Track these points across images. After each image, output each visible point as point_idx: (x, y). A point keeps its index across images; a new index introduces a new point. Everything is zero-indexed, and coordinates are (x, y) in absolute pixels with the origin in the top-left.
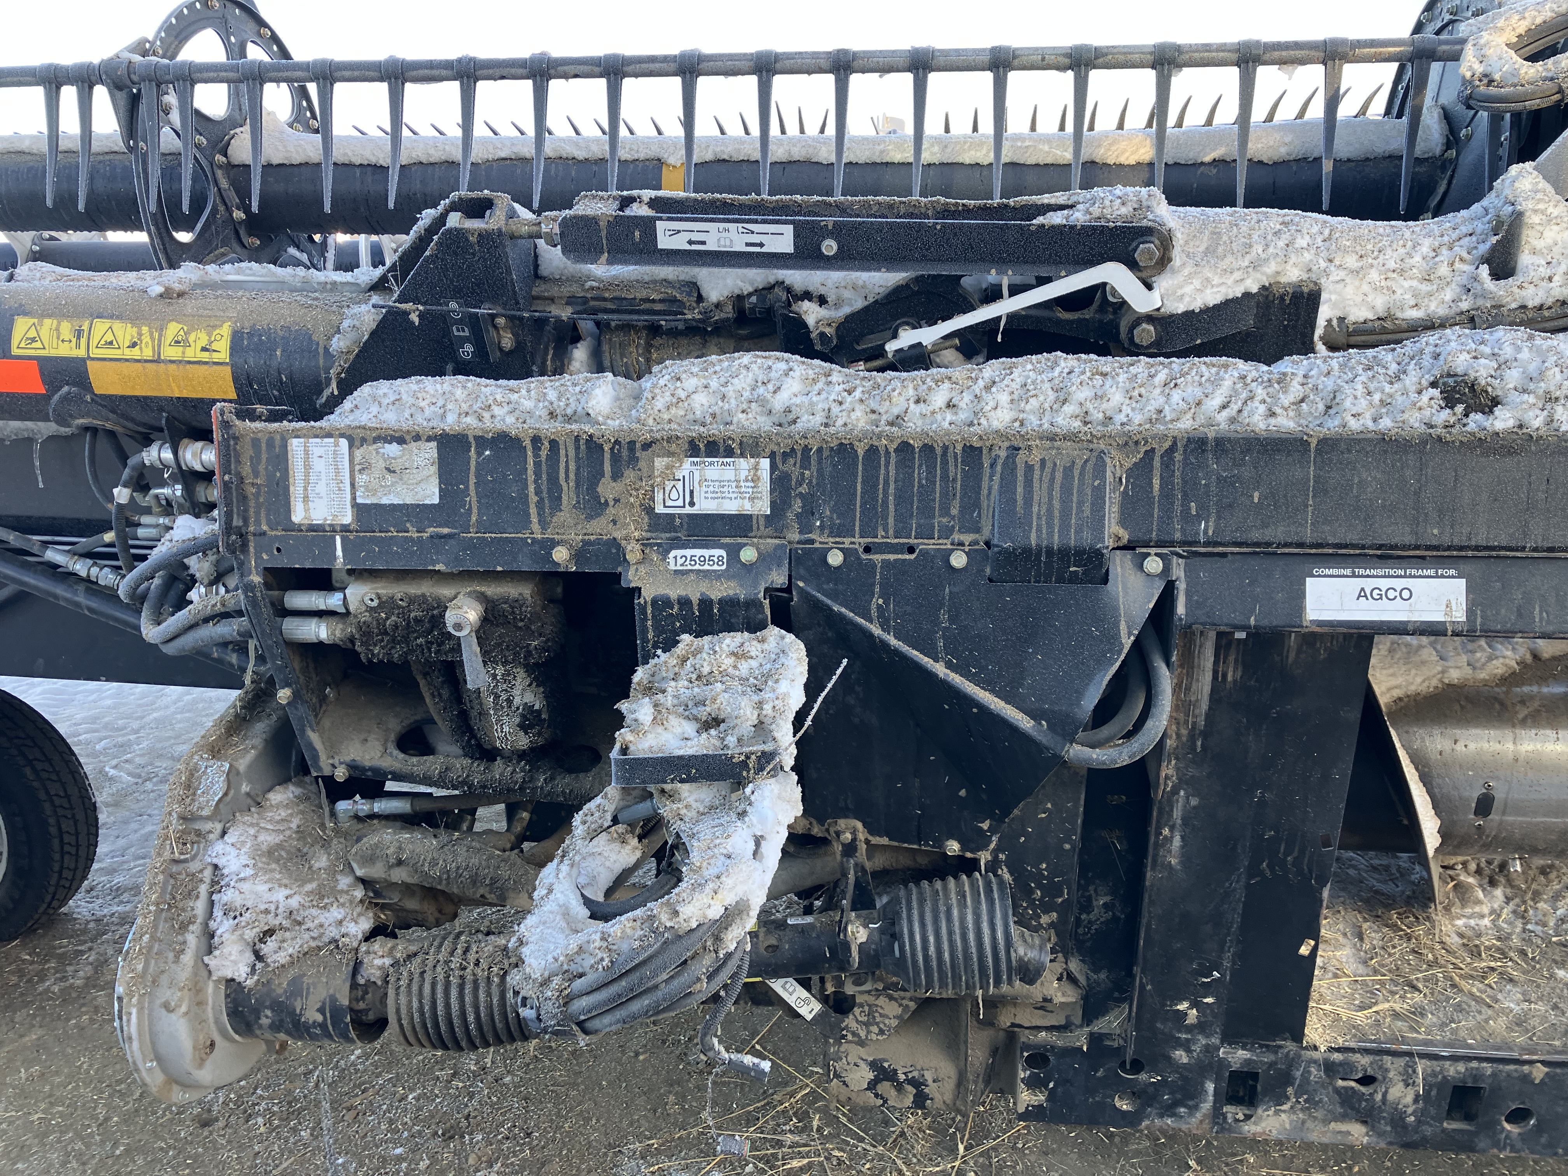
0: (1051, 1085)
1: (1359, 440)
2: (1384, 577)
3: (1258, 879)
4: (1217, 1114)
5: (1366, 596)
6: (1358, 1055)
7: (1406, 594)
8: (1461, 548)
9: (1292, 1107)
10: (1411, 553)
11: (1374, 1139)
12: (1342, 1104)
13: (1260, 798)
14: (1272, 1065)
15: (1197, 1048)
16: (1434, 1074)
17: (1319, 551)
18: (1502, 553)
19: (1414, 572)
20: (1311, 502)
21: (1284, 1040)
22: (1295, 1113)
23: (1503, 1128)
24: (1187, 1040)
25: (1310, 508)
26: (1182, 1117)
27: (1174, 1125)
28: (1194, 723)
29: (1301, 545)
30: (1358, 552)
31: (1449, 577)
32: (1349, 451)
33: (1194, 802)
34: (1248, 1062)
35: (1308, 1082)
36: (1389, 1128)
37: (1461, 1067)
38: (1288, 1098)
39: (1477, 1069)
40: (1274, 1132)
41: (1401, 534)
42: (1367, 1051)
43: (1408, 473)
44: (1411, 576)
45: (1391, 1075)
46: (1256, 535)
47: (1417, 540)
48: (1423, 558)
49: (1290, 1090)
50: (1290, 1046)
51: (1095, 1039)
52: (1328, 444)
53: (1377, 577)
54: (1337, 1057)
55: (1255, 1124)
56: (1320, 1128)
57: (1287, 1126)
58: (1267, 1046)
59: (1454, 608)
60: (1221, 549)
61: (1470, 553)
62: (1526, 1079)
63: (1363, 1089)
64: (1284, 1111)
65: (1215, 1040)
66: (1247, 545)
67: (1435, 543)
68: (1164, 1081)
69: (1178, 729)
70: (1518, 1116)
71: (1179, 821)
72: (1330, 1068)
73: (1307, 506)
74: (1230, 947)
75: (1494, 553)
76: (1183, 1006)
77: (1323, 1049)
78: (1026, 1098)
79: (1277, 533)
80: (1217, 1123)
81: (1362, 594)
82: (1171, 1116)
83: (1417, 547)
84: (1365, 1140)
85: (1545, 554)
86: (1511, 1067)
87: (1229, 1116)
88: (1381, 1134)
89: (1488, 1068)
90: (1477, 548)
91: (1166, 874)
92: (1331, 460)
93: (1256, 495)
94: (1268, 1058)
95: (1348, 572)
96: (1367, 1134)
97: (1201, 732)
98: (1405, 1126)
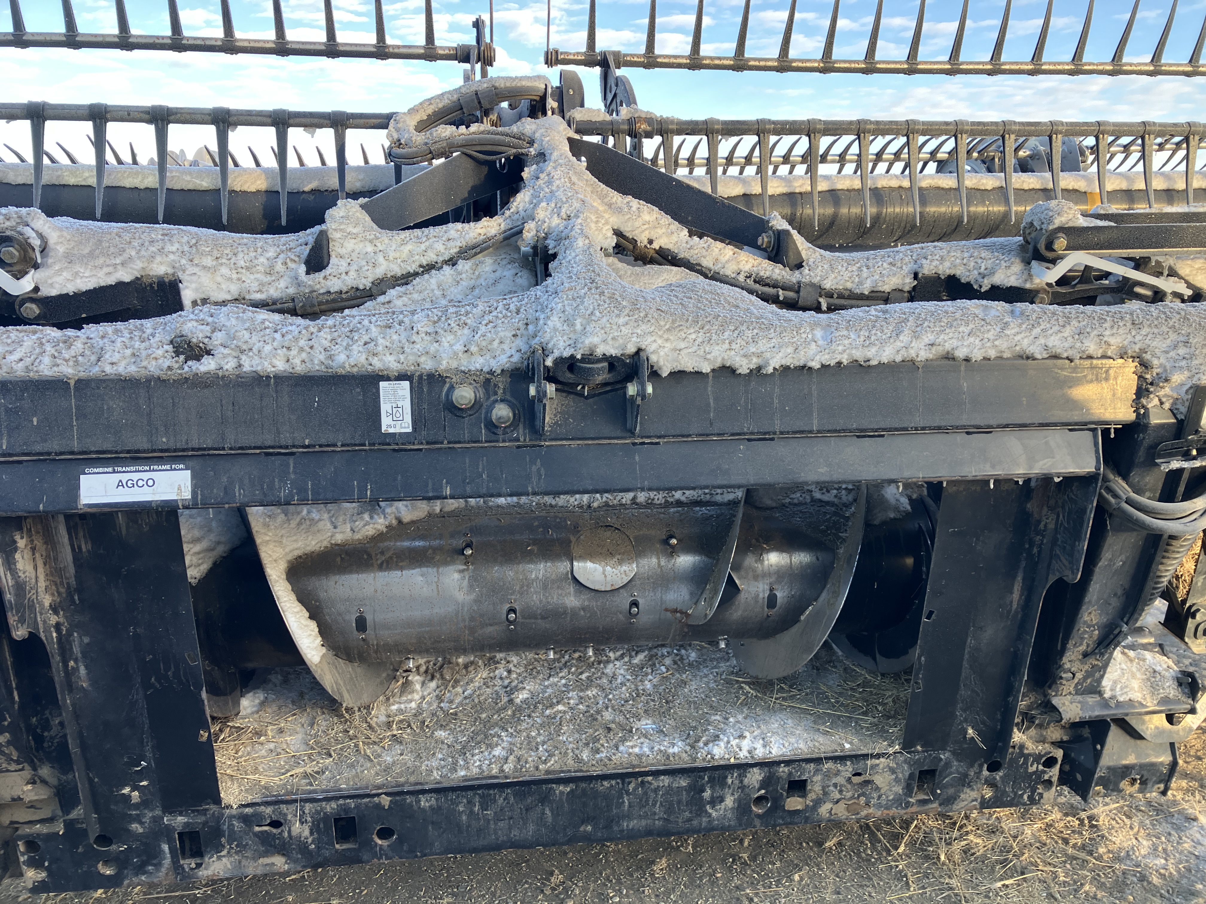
0: (46, 864)
1: (105, 381)
2: (136, 471)
3: (152, 690)
4: (177, 867)
5: (123, 485)
6: (263, 807)
7: (150, 483)
8: (184, 450)
9: (228, 852)
10: (151, 455)
11: (292, 865)
12: (263, 844)
13: (134, 633)
14: (205, 824)
15: (146, 820)
16: (318, 812)
17: (86, 456)
18: (211, 452)
19: (156, 467)
20: (75, 423)
21: (208, 804)
22: (231, 856)
23: (376, 844)
24: (137, 815)
25: (75, 428)
26: (151, 873)
27: (149, 880)
28: (68, 584)
29: (72, 453)
30: (113, 456)
31: (179, 470)
32: (98, 388)
33: (86, 640)
34: (187, 824)
35: (234, 832)
36: (300, 856)
37: (334, 805)
38: (224, 847)
39: (344, 804)
40: (222, 873)
41: (142, 443)
42: (267, 804)
43: (141, 401)
44: (154, 470)
45: (289, 817)
46: (38, 448)
47: (152, 446)
48: (162, 457)
49: (223, 840)
50: (213, 808)
51: (69, 825)
52: (83, 384)
53: (131, 472)
54: (247, 810)
55: (206, 869)
56: (252, 864)
57: (229, 866)
58: (198, 811)
59: (183, 490)
60: (15, 458)
61: (190, 453)
62: (379, 806)
63: (274, 831)
64: (224, 856)
65: (158, 812)
66: (34, 455)
67: (165, 447)
68: (129, 848)
69: (58, 589)
70: (384, 834)
71: (79, 655)
72: (246, 819)
73: (72, 426)
74: (147, 742)
75: (206, 453)
76: (126, 790)
77: (235, 807)
78: (32, 875)
79: (54, 445)
80: (178, 874)
81: (120, 484)
82: (144, 874)
83: (154, 451)
84: (286, 867)
85: (239, 451)
86: (367, 800)
87: (186, 866)
88: (296, 861)
89: (352, 803)
90: (193, 449)
91: (82, 695)
92: (86, 394)
93: (35, 420)
94: (201, 819)
95: (110, 469)
96: (286, 863)
97: (75, 590)
98: (310, 852)
